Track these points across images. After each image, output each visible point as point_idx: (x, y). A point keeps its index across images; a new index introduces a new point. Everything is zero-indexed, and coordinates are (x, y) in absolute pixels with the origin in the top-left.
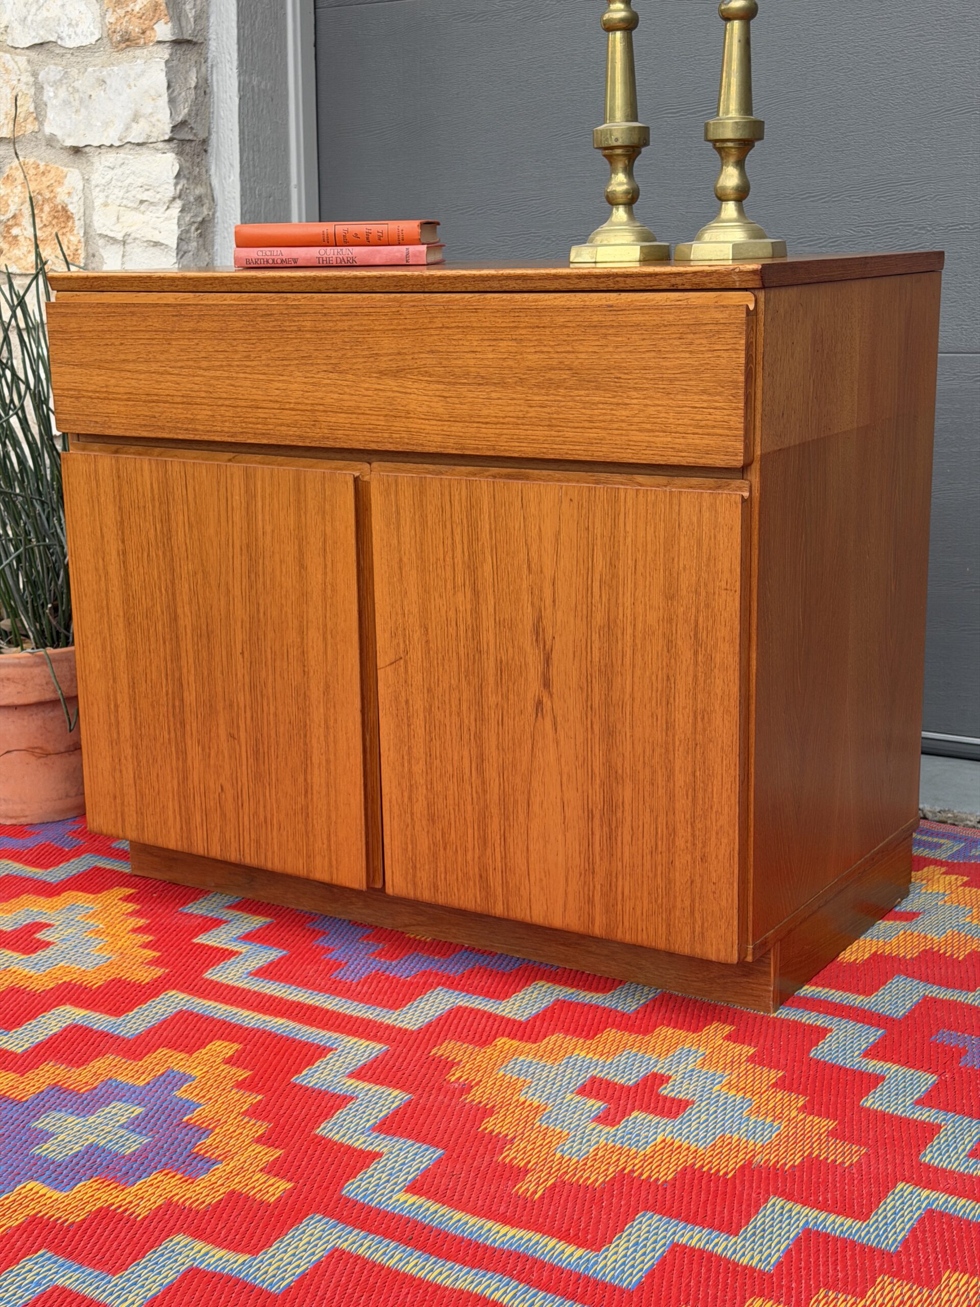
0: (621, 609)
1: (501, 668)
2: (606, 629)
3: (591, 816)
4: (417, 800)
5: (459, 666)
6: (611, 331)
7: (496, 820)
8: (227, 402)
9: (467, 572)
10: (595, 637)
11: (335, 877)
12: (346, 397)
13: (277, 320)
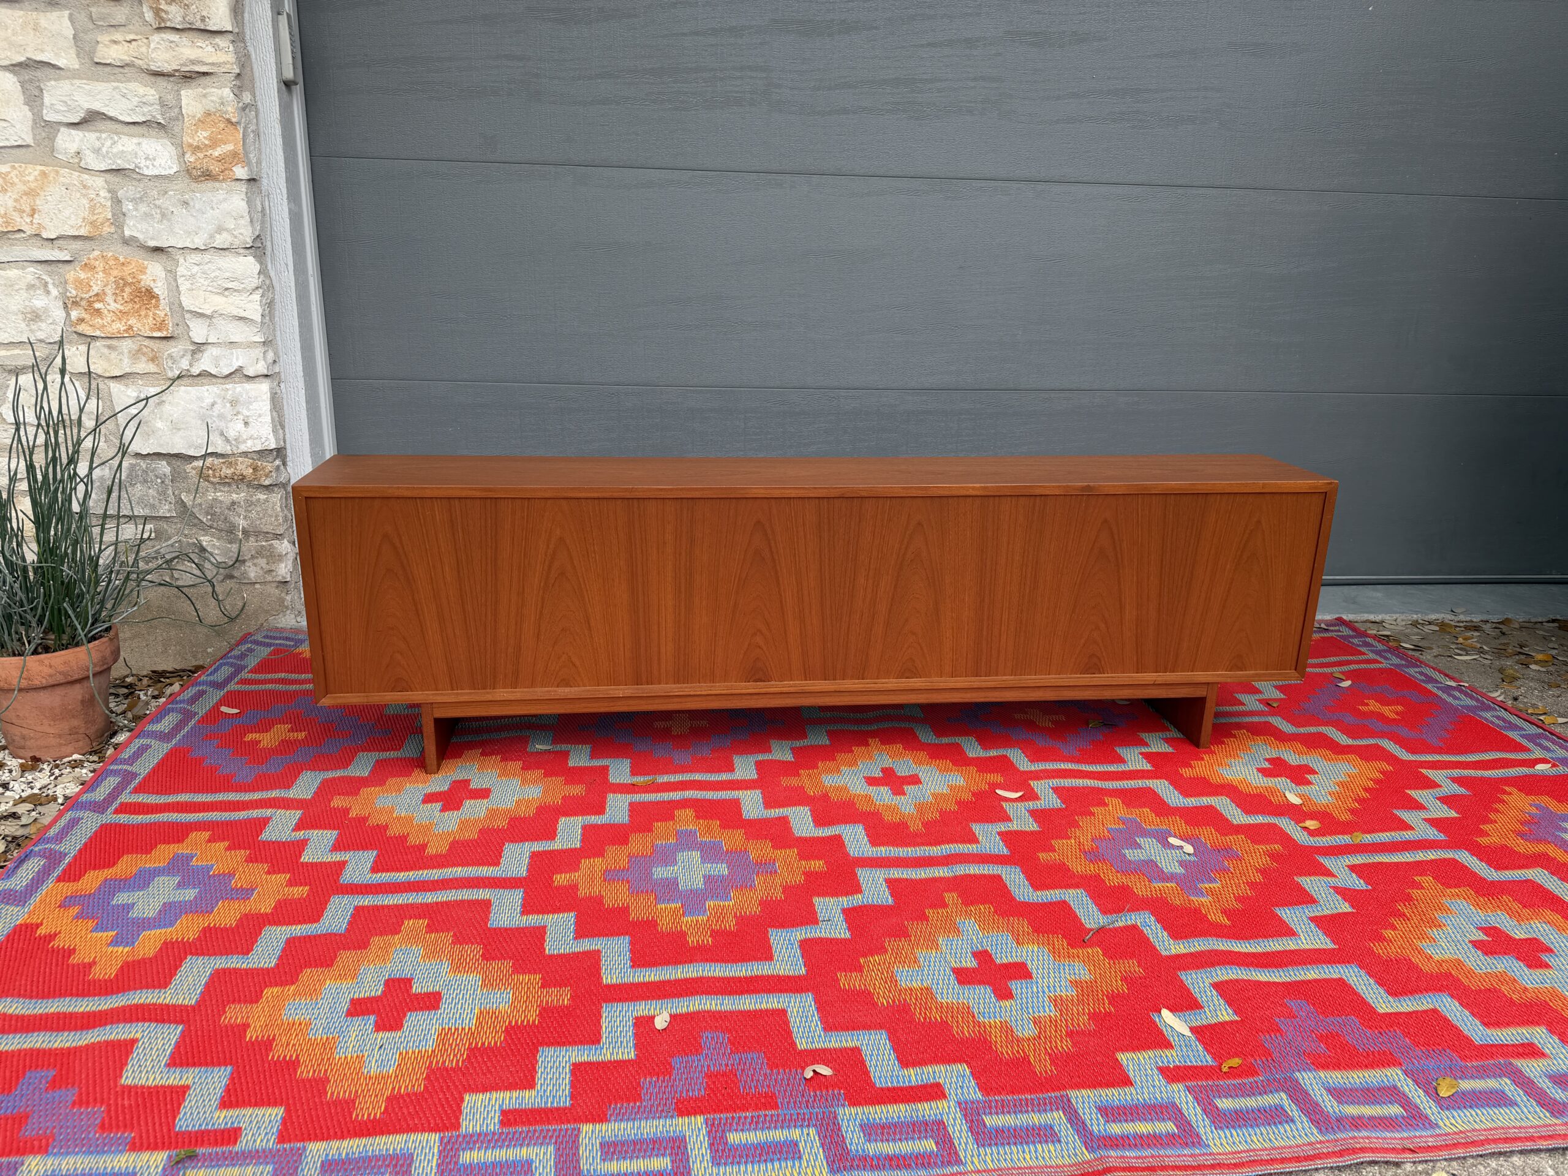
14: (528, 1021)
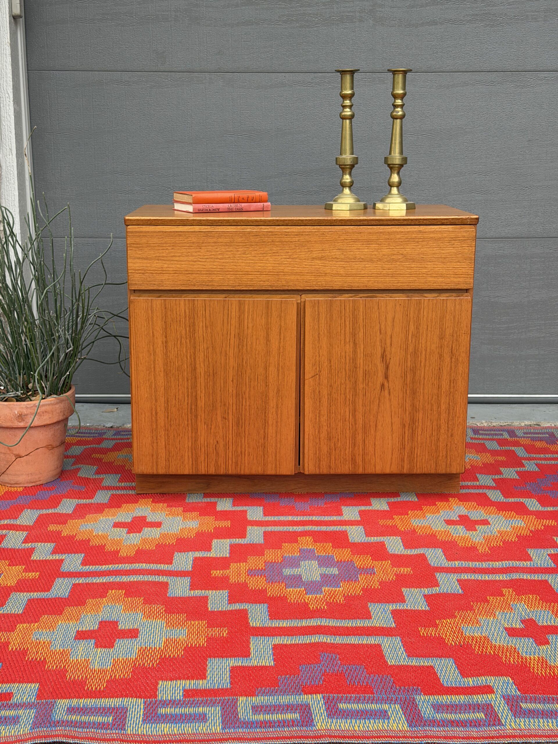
0: (420, 345)
1: (365, 373)
2: (414, 353)
3: (404, 426)
4: (322, 432)
5: (346, 374)
6: (420, 240)
7: (360, 435)
8: (232, 273)
9: (351, 336)
10: (409, 356)
11: (278, 472)
12: (295, 269)
13: (261, 238)
14: (200, 645)
